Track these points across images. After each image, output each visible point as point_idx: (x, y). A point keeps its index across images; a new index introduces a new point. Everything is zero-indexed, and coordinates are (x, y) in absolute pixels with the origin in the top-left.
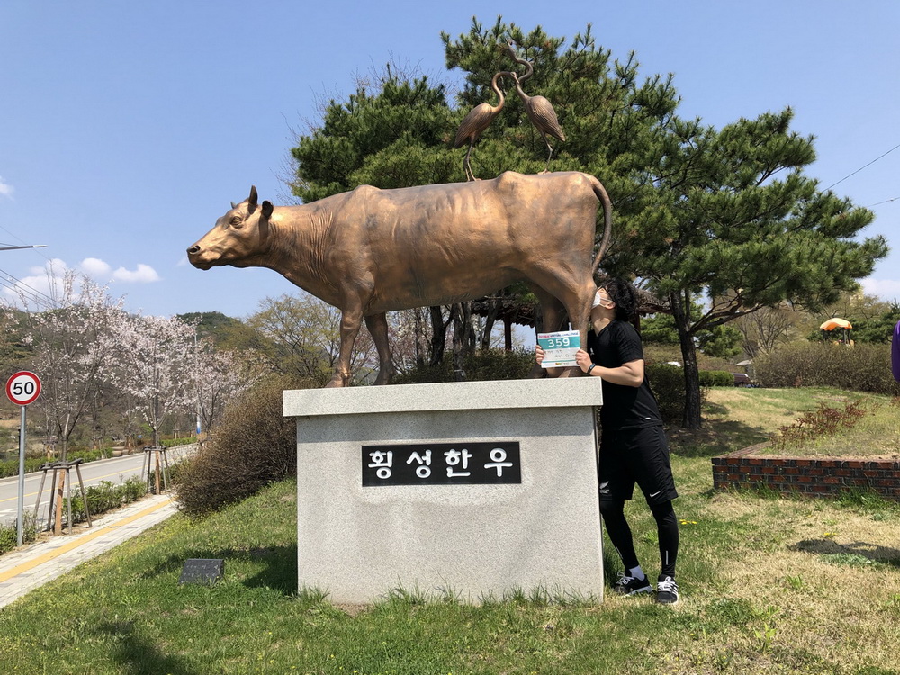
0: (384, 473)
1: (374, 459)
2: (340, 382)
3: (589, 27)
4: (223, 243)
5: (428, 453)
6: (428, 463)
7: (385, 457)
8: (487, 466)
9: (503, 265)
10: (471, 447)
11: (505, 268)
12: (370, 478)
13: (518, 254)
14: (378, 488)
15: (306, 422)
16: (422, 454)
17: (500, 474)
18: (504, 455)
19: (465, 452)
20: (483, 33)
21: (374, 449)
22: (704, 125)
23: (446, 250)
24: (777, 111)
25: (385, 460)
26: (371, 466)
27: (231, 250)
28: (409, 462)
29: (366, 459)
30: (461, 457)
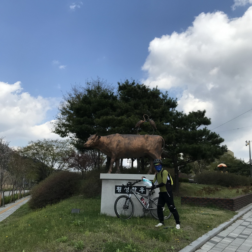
0: (119, 191)
1: (118, 188)
2: (110, 173)
3: (157, 86)
4: (91, 143)
5: (129, 188)
6: (128, 190)
7: (120, 188)
8: (140, 191)
9: (144, 152)
10: (137, 187)
11: (145, 153)
12: (116, 192)
13: (148, 151)
14: (118, 194)
15: (104, 180)
16: (127, 188)
17: (142, 192)
18: (143, 189)
19: (136, 188)
20: (129, 84)
21: (118, 186)
22: (184, 113)
23: (134, 148)
24: (202, 110)
25: (120, 189)
26: (117, 189)
27: (92, 145)
28: (125, 189)
29: (116, 188)
30: (135, 189)
